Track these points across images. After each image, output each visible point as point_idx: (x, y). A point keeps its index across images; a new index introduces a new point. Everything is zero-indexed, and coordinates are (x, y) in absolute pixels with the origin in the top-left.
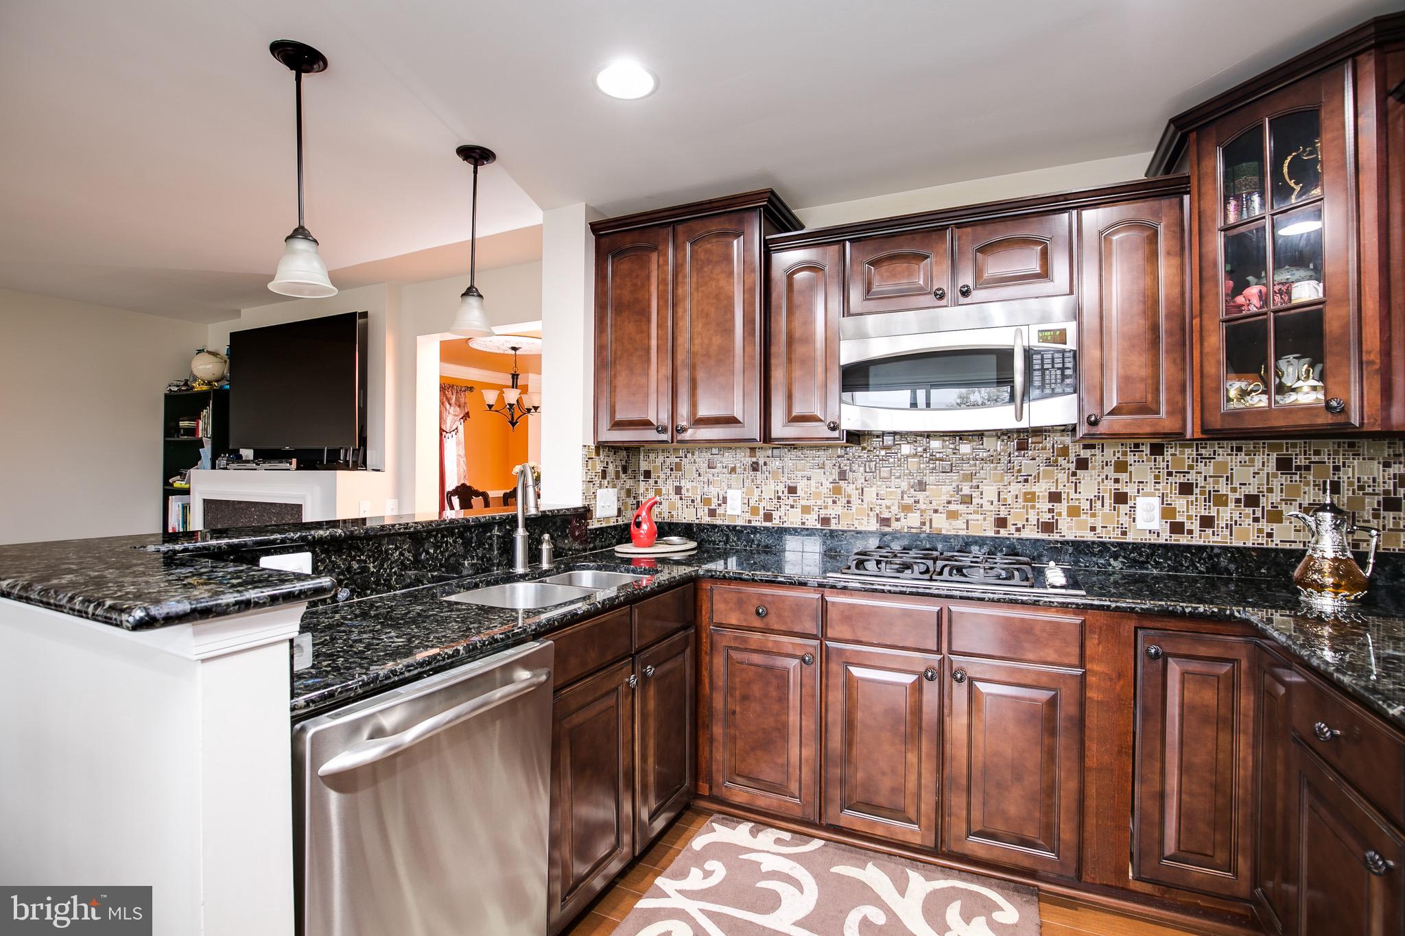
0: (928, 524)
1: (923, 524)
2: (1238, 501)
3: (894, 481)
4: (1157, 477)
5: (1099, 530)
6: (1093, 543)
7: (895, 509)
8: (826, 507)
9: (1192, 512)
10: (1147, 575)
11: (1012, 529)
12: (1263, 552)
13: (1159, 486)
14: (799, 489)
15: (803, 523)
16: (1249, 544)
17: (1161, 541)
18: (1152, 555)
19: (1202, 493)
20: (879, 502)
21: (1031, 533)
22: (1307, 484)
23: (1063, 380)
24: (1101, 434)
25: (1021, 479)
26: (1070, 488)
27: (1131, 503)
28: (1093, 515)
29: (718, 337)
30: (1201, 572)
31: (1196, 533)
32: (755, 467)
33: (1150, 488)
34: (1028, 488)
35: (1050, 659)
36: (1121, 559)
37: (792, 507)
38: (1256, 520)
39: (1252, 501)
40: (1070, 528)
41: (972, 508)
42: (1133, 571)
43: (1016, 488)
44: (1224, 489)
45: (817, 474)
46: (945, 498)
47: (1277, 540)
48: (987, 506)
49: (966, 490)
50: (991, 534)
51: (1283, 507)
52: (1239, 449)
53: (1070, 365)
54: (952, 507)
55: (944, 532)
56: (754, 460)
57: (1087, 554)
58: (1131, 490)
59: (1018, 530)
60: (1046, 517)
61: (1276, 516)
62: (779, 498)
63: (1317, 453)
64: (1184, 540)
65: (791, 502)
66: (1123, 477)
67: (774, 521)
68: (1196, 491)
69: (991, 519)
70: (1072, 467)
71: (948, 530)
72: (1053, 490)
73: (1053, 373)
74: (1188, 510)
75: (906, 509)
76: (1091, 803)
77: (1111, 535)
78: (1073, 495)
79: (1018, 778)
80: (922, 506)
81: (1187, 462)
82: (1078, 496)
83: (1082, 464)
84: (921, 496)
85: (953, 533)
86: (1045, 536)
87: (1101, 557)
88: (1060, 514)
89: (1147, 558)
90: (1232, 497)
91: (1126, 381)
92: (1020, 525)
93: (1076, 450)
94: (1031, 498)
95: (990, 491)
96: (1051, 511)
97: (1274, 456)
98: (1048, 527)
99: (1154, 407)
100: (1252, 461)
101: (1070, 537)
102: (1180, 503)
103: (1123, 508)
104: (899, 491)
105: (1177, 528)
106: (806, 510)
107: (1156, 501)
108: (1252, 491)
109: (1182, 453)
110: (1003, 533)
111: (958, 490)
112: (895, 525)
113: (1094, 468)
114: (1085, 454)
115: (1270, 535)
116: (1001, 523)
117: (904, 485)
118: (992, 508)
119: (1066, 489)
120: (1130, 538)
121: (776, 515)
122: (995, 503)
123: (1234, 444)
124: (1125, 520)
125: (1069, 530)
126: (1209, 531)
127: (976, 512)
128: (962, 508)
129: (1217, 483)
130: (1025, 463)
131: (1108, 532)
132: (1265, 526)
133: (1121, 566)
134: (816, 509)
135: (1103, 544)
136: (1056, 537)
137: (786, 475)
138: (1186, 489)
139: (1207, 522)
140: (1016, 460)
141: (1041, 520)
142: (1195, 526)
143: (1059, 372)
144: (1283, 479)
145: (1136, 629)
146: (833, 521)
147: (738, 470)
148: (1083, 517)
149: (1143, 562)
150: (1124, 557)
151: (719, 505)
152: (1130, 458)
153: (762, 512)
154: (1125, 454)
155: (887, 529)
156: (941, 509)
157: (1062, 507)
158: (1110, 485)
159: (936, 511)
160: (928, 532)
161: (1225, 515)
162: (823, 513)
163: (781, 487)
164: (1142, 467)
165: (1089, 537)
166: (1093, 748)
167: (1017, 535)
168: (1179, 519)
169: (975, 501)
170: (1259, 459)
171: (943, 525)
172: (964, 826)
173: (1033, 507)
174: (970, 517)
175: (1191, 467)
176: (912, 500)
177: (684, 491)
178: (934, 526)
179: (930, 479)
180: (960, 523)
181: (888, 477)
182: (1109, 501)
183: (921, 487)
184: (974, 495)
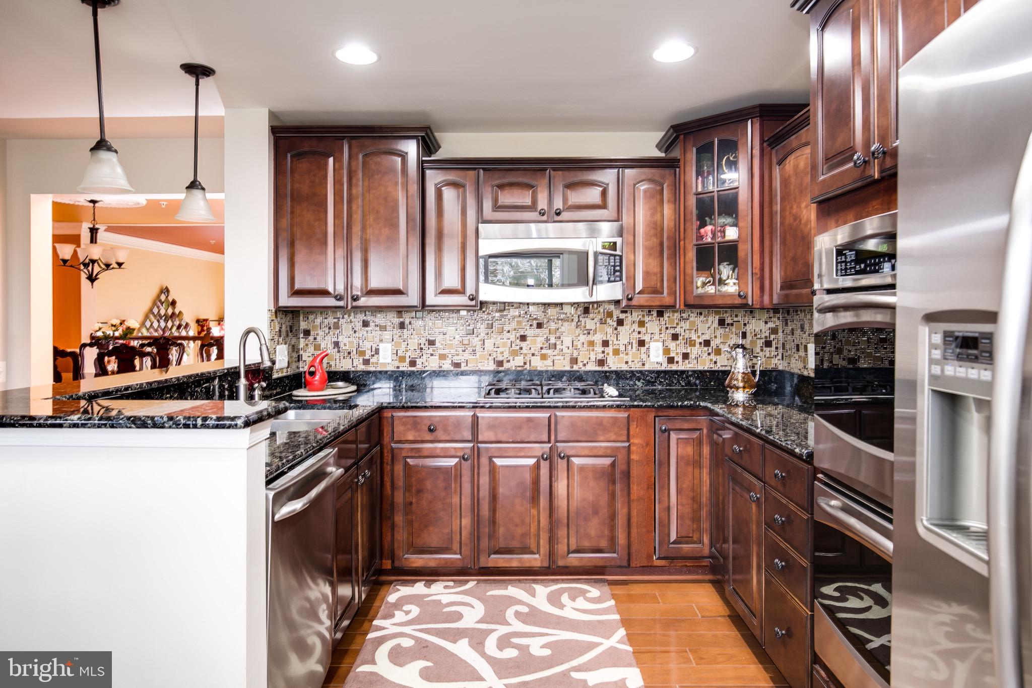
0: (528, 364)
1: (525, 363)
2: (700, 343)
3: (505, 334)
4: (660, 330)
5: (630, 363)
6: (627, 371)
7: (506, 354)
8: (458, 355)
9: (678, 351)
10: (655, 390)
11: (580, 365)
12: (713, 372)
13: (662, 336)
14: (437, 342)
15: (440, 367)
16: (706, 368)
17: (663, 368)
18: (658, 377)
19: (683, 339)
20: (495, 350)
21: (592, 367)
22: (732, 333)
23: (614, 274)
24: (634, 306)
25: (585, 332)
26: (614, 338)
27: (647, 346)
28: (627, 354)
29: (387, 229)
30: (683, 386)
31: (680, 363)
32: (402, 326)
33: (657, 337)
34: (591, 338)
35: (612, 439)
36: (642, 381)
37: (432, 355)
38: (709, 354)
39: (707, 343)
40: (614, 363)
41: (556, 352)
42: (648, 387)
43: (583, 338)
44: (694, 337)
45: (451, 330)
46: (540, 346)
47: (719, 364)
48: (566, 350)
49: (553, 341)
50: (568, 368)
51: (721, 346)
52: (701, 314)
53: (618, 264)
54: (544, 351)
55: (539, 369)
56: (401, 320)
57: (623, 379)
58: (646, 338)
59: (584, 365)
60: (600, 356)
61: (718, 352)
62: (421, 349)
63: (736, 316)
64: (674, 367)
65: (431, 351)
66: (643, 330)
67: (418, 366)
68: (680, 338)
69: (568, 359)
70: (615, 324)
71: (541, 367)
72: (605, 339)
73: (609, 267)
74: (677, 350)
75: (514, 353)
76: (634, 520)
77: (636, 366)
78: (616, 342)
79: (596, 512)
80: (524, 351)
81: (676, 321)
82: (618, 342)
83: (620, 322)
84: (524, 344)
85: (544, 369)
86: (600, 369)
87: (631, 380)
88: (608, 354)
89: (656, 379)
90: (698, 341)
91: (647, 274)
92: (585, 362)
93: (617, 313)
94: (592, 343)
95: (567, 341)
96: (603, 352)
97: (717, 318)
98: (601, 362)
99: (660, 290)
100: (707, 320)
101: (614, 368)
102: (672, 345)
103: (643, 349)
104: (509, 342)
105: (671, 360)
106: (443, 357)
107: (660, 344)
108: (707, 337)
109: (673, 316)
110: (576, 368)
111: (547, 340)
112: (506, 366)
113: (627, 325)
114: (622, 316)
115: (715, 363)
116: (574, 361)
118: (569, 351)
119: (612, 339)
120: (647, 367)
121: (419, 361)
122: (571, 348)
123: (699, 311)
124: (644, 356)
125: (614, 364)
126: (687, 361)
127: (559, 355)
128: (550, 352)
129: (690, 333)
130: (590, 324)
131: (635, 364)
132: (713, 357)
133: (641, 385)
134: (450, 356)
135: (632, 372)
136: (606, 368)
137: (427, 331)
138: (675, 337)
139: (686, 356)
140: (583, 320)
141: (597, 358)
142: (679, 358)
143: (612, 268)
144: (721, 331)
145: (655, 417)
146: (463, 365)
147: (388, 328)
148: (621, 355)
149: (653, 382)
150: (643, 380)
151: (373, 356)
152: (646, 319)
153: (408, 360)
154: (643, 316)
155: (501, 369)
156: (536, 353)
157: (609, 350)
158: (636, 335)
159: (533, 355)
160: (528, 369)
161: (694, 351)
162: (456, 359)
163: (423, 341)
164: (653, 325)
165: (625, 368)
166: (634, 488)
167: (583, 369)
168: (672, 355)
169: (558, 347)
170: (710, 319)
171: (539, 364)
172: (566, 548)
173: (593, 350)
174: (555, 358)
175: (677, 324)
176: (518, 348)
177: (341, 345)
178: (532, 364)
179: (530, 333)
180: (549, 362)
181: (501, 331)
182: (635, 345)
183: (523, 338)
184: (558, 343)
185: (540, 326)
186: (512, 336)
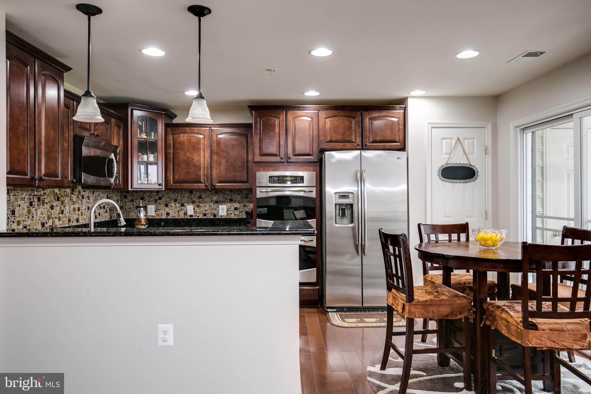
0: (54, 224)
1: (53, 224)
7: (46, 219)
26: (81, 206)
49: (62, 209)
59: (72, 223)
60: (77, 217)
69: (67, 219)
72: (78, 207)
78: (82, 208)
80: (53, 216)
84: (52, 211)
94: (75, 210)
96: (78, 214)
104: (47, 210)
111: (61, 208)
117: (48, 208)
122: (68, 212)
128: (61, 215)
130: (74, 198)
157: (80, 213)
158: (87, 204)
164: (91, 198)
169: (64, 212)
173: (75, 213)
176: (50, 214)
179: (55, 204)
180: (61, 222)
181: (43, 203)
182: (87, 210)
183: (52, 207)
184: (64, 210)
185: (58, 200)
186: (48, 206)
